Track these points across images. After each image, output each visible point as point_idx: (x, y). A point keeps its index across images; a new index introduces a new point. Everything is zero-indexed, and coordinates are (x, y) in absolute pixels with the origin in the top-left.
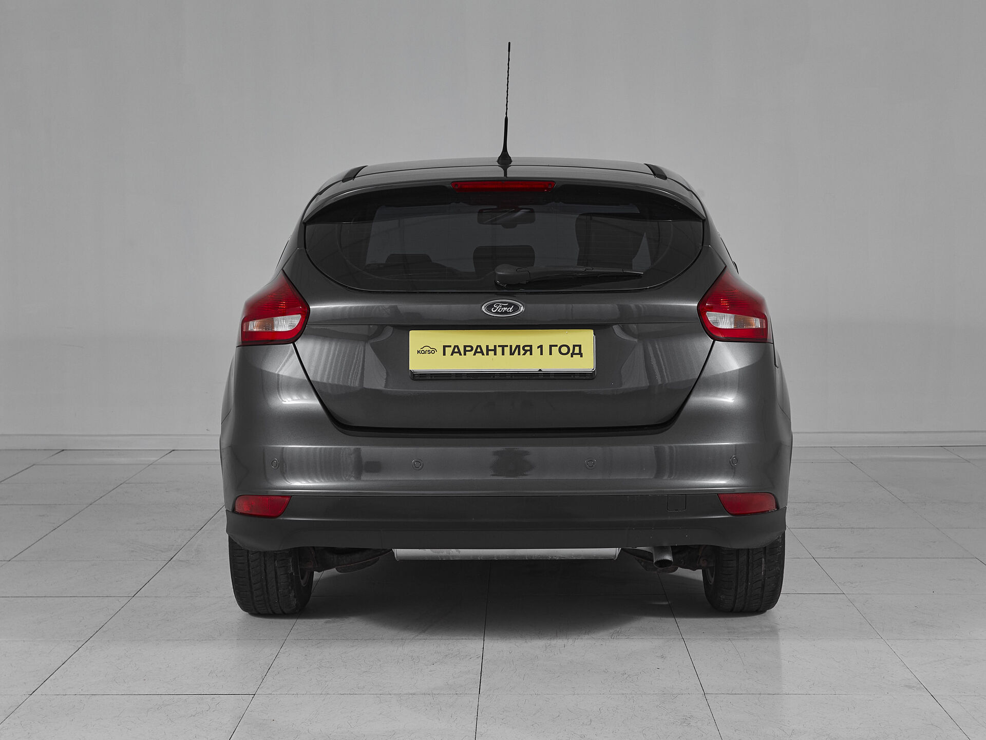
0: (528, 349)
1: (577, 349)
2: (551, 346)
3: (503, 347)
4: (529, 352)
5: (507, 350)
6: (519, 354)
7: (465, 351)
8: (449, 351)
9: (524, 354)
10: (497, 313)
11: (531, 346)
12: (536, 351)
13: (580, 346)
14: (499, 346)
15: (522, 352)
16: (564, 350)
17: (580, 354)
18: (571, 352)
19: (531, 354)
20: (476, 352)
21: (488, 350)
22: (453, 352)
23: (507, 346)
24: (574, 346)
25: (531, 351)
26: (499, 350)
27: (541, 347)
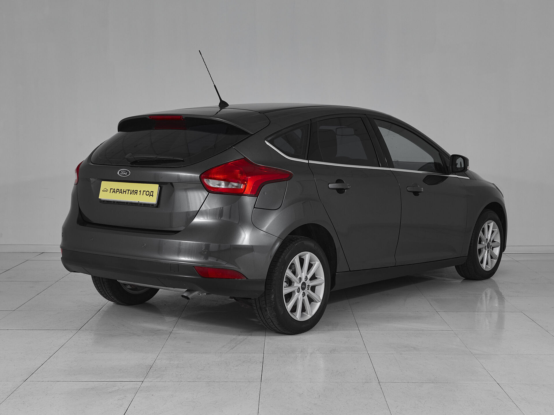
0: (136, 192)
1: (152, 193)
2: (144, 191)
3: (129, 190)
4: (136, 193)
5: (130, 191)
6: (133, 194)
7: (117, 191)
8: (112, 190)
9: (134, 194)
10: (122, 175)
11: (137, 191)
12: (139, 193)
13: (153, 192)
14: (128, 190)
15: (134, 193)
16: (148, 193)
17: (152, 195)
18: (150, 194)
19: (137, 194)
20: (120, 192)
21: (124, 191)
22: (113, 192)
23: (130, 190)
24: (151, 192)
25: (137, 193)
26: (127, 191)
27: (140, 191)
